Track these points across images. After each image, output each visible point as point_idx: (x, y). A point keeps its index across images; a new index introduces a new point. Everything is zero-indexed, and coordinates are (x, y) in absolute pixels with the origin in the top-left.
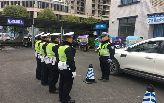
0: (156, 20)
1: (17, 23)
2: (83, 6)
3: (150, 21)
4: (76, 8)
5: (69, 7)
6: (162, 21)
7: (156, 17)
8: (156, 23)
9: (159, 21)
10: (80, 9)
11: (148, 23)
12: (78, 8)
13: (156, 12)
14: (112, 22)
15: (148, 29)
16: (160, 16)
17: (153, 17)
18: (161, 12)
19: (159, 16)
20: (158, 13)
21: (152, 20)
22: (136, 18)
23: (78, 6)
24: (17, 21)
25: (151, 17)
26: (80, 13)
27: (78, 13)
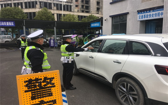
0: (146, 16)
1: (8, 25)
2: (88, 4)
3: (141, 18)
4: (81, 7)
5: (72, 5)
6: (151, 16)
7: (145, 13)
8: (146, 19)
9: (149, 17)
10: (84, 7)
11: (138, 20)
12: (83, 6)
13: (146, 8)
14: (105, 20)
15: (139, 26)
16: (150, 12)
17: (143, 13)
18: (150, 7)
19: (148, 11)
20: (147, 9)
21: (142, 17)
22: (127, 14)
23: (83, 4)
24: (7, 23)
25: (141, 13)
26: (85, 12)
27: (83, 12)
